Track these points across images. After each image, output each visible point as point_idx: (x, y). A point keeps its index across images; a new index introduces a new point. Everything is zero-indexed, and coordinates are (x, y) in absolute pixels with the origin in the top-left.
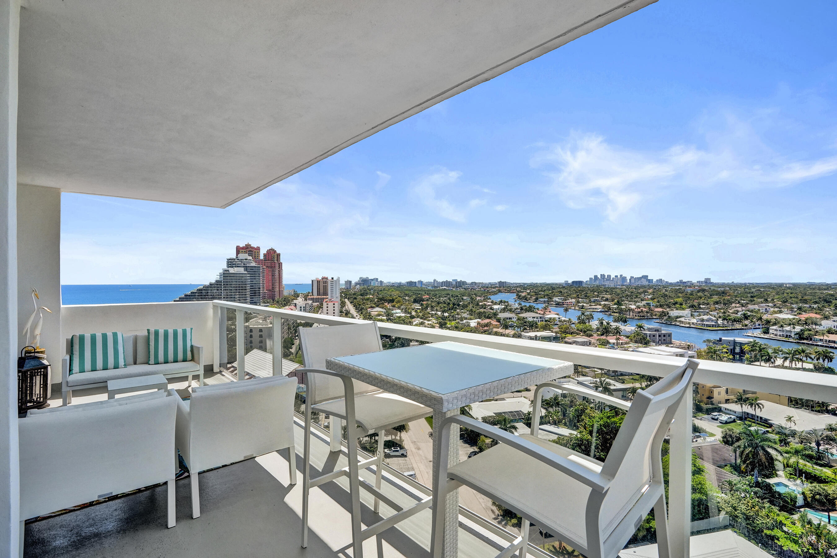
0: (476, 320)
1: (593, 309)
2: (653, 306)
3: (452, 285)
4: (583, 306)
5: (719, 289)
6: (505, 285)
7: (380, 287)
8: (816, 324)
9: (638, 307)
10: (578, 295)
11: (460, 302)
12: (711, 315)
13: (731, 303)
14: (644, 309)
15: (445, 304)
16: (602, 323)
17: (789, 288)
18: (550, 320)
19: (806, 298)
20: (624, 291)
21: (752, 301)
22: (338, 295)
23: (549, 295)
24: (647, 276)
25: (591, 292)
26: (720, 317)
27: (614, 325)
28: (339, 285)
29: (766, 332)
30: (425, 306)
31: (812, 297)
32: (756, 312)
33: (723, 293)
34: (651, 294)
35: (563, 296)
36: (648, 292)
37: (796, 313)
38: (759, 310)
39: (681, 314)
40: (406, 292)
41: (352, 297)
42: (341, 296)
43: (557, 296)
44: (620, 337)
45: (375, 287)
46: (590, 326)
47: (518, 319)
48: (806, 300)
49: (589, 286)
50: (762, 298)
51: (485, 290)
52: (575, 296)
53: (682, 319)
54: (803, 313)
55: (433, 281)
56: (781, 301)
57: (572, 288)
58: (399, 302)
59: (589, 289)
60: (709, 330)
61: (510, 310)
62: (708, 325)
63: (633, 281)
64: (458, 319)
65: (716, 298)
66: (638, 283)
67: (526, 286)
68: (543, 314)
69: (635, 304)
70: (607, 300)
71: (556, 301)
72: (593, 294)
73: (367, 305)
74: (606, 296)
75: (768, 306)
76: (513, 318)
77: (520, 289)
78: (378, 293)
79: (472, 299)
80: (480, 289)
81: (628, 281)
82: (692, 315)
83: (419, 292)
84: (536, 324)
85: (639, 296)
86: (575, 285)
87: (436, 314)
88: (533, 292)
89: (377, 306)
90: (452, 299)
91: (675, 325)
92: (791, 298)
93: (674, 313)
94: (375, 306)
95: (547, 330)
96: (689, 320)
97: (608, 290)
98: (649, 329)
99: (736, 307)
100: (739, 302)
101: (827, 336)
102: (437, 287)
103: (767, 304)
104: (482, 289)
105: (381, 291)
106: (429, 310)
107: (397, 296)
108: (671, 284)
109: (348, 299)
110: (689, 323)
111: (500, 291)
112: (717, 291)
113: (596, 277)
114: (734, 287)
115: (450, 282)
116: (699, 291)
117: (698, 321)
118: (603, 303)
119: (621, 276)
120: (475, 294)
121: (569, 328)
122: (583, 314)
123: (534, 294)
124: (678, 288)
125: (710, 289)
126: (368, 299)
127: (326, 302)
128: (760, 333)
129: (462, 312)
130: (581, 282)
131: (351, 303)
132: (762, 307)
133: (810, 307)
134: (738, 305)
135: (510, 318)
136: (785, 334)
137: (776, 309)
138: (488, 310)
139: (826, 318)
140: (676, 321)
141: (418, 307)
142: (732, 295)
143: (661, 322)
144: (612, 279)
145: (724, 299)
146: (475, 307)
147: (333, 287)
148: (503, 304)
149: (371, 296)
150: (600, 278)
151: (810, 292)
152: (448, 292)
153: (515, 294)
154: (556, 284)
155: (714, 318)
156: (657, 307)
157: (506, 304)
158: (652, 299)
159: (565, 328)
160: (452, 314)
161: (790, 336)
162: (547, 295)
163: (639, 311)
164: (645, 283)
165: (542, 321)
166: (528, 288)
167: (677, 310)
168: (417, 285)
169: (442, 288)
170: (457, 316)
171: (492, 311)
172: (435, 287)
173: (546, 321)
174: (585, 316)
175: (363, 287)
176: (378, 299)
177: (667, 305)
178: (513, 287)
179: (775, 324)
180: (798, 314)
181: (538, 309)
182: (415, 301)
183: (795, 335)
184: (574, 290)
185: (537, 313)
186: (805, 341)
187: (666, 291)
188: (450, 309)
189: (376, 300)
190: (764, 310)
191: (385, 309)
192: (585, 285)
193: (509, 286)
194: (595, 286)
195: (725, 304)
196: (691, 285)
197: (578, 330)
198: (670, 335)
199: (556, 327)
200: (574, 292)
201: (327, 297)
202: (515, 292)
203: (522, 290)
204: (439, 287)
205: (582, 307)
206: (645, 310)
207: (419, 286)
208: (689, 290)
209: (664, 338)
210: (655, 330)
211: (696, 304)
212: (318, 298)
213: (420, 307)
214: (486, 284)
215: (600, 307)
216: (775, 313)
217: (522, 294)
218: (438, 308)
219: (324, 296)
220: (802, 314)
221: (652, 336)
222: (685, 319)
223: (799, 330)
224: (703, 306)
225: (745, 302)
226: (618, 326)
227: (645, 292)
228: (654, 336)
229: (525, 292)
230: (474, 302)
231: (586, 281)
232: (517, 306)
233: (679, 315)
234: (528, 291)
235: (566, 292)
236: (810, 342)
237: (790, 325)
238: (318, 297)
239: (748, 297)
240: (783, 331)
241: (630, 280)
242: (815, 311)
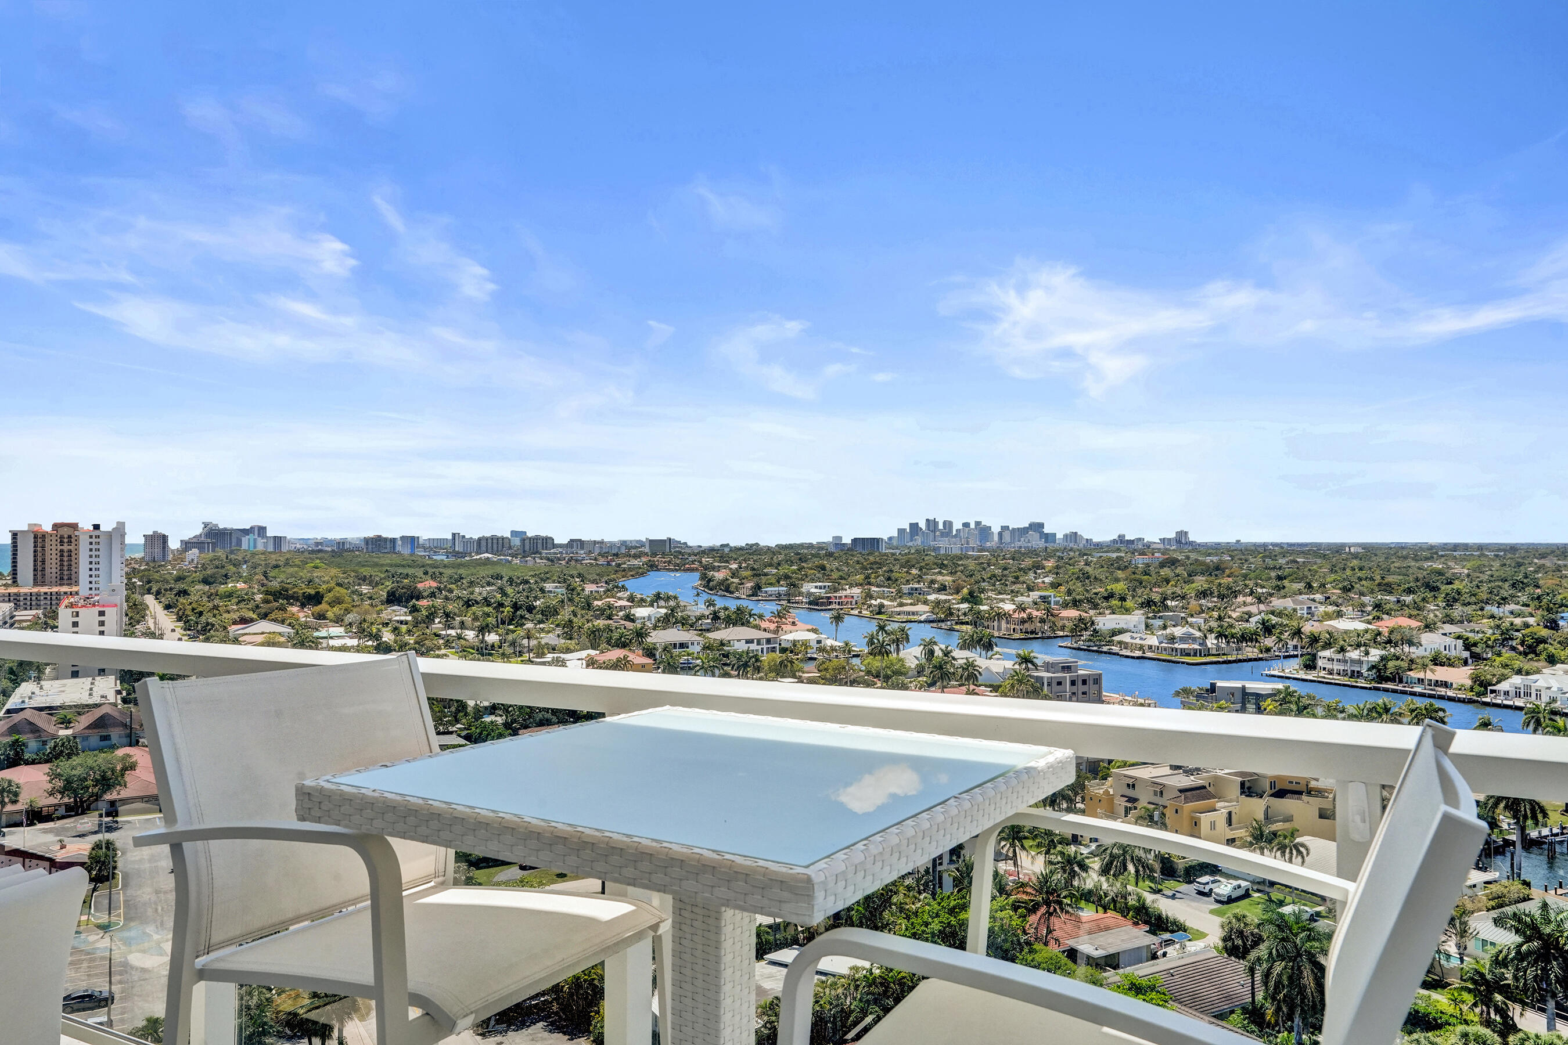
0: (584, 654)
1: (908, 613)
2: (1057, 603)
3: (510, 548)
4: (882, 606)
5: (1208, 559)
6: (668, 550)
7: (273, 556)
8: (1411, 643)
9: (1021, 608)
10: (868, 577)
11: (536, 598)
12: (1191, 625)
13: (1236, 594)
14: (1035, 613)
15: (488, 605)
16: (932, 653)
17: (1356, 556)
18: (793, 648)
19: (1390, 579)
20: (985, 565)
21: (1279, 588)
22: (118, 579)
23: (790, 578)
24: (1041, 525)
25: (902, 566)
26: (1211, 631)
27: (961, 656)
28: (122, 550)
29: (1310, 665)
30: (425, 613)
31: (1402, 577)
32: (1290, 617)
33: (1217, 568)
34: (1050, 571)
35: (829, 580)
36: (1043, 568)
37: (1370, 617)
38: (1295, 610)
39: (1122, 625)
40: (362, 570)
41: (171, 589)
42: (130, 587)
43: (813, 581)
44: (977, 690)
45: (254, 554)
46: (901, 660)
47: (706, 648)
48: (1389, 585)
49: (898, 552)
50: (1300, 580)
51: (609, 564)
52: (860, 578)
53: (1125, 638)
54: (1385, 616)
55: (450, 537)
56: (1340, 589)
57: (852, 555)
58: (337, 601)
59: (895, 560)
60: (1188, 664)
61: (685, 623)
62: (1185, 653)
63: (1007, 537)
64: (530, 650)
65: (1200, 582)
66: (1020, 544)
67: (727, 550)
68: (776, 632)
69: (1013, 600)
70: (943, 589)
71: (809, 594)
72: (907, 572)
73: (226, 615)
74: (940, 578)
75: (1314, 600)
76: (693, 644)
77: (711, 560)
78: (265, 575)
79: (571, 589)
80: (596, 559)
81: (996, 538)
82: (1147, 626)
83: (410, 571)
84: (757, 660)
85: (1021, 579)
86: (859, 549)
87: (459, 637)
88: (747, 567)
89: (264, 616)
90: (509, 590)
91: (1110, 653)
92: (1360, 579)
93: (1106, 622)
94: (255, 616)
95: (786, 677)
96: (1141, 639)
97: (945, 562)
98: (1048, 667)
99: (1245, 604)
100: (1252, 593)
101: (1433, 671)
102: (463, 555)
103: (1312, 597)
104: (602, 561)
105: (276, 566)
106: (437, 625)
107: (332, 584)
108: (1099, 546)
109: (158, 593)
110: (1141, 648)
111: (652, 567)
112: (1203, 563)
113: (914, 526)
114: (1241, 552)
115: (503, 538)
116: (1162, 565)
117: (1162, 642)
118: (932, 597)
119: (978, 523)
120: (580, 575)
121: (844, 668)
122: (882, 628)
123: (749, 573)
124: (1114, 555)
125: (1188, 558)
126: (229, 595)
127: (71, 605)
128: (1297, 667)
129: (542, 630)
130: (875, 542)
131: (167, 607)
132: (1302, 603)
133: (1398, 601)
134: (1249, 599)
135: (682, 645)
136: (1349, 668)
137: (1331, 609)
138: (617, 621)
139: (1429, 627)
140: (1110, 643)
141: (403, 618)
142: (1236, 573)
143: (1075, 645)
144: (954, 532)
145: (1220, 584)
146: (580, 612)
147: (97, 556)
148: (662, 603)
149: (240, 585)
150: (924, 528)
151: (1396, 565)
152: (498, 570)
153: (697, 575)
154: (810, 546)
155: (1198, 634)
156: (1065, 605)
157: (672, 603)
158: (1055, 586)
159: (834, 669)
160: (510, 637)
161: (1359, 674)
162: (787, 577)
163: (1023, 618)
164: (1037, 543)
165: (773, 650)
166: (735, 556)
167: (1114, 613)
168: (398, 548)
169: (478, 557)
170: (525, 642)
171: (629, 625)
172: (457, 554)
173: (783, 650)
174: (886, 633)
175: (211, 555)
176: (267, 593)
177: (1089, 601)
178: (690, 555)
179: (1327, 645)
180: (1374, 619)
181: (761, 617)
182: (393, 599)
183: (1369, 670)
184: (858, 562)
185: (757, 627)
186: (1390, 686)
187: (1087, 564)
188: (503, 623)
189: (259, 597)
190: (1305, 612)
191: (289, 625)
192: (887, 548)
193: (680, 552)
194: (913, 551)
195: (1221, 597)
196: (1147, 548)
197: (869, 673)
198: (1097, 680)
199: (811, 666)
200: (858, 567)
201: (74, 589)
202: (697, 570)
203: (716, 564)
204: (471, 553)
205: (880, 610)
206: (1038, 614)
207: (406, 551)
208: (1140, 561)
209: (1085, 688)
210: (1063, 667)
211: (1157, 598)
212: (38, 594)
213: (409, 618)
214: (612, 545)
215: (926, 608)
216: (1328, 616)
217: (716, 574)
218: (468, 620)
219: (61, 585)
220: (1382, 619)
221: (1054, 684)
222: (1132, 638)
223: (1377, 659)
224: (1173, 603)
225: (1264, 590)
226: (971, 660)
227: (1037, 566)
228: (1059, 683)
229: (725, 568)
230: (577, 599)
231: (890, 539)
232: (701, 609)
233: (1118, 627)
234: (734, 566)
235: (837, 569)
236: (1400, 687)
237: (1358, 646)
238: (35, 590)
239: (1270, 578)
240: (1345, 661)
241: (1000, 534)
242: (1407, 611)
